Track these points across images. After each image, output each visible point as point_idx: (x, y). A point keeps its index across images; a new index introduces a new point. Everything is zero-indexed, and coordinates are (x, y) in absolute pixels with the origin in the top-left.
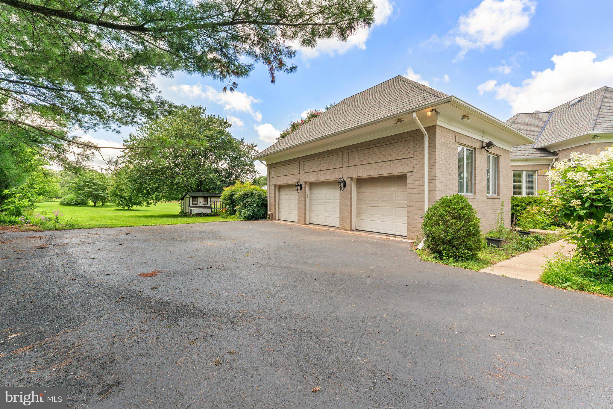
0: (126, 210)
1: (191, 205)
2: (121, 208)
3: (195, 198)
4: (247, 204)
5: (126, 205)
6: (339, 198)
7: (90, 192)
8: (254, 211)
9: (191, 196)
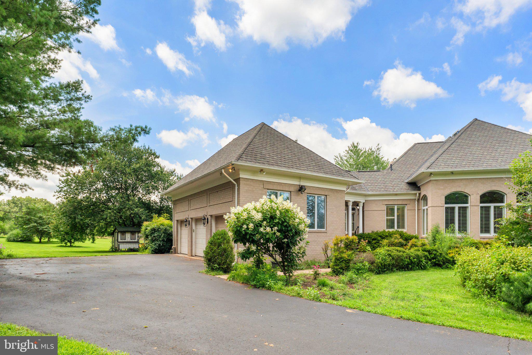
0: (68, 246)
1: (119, 240)
2: (63, 244)
3: (123, 233)
4: (154, 238)
5: (69, 241)
6: (205, 233)
7: (35, 226)
8: (160, 245)
9: (119, 232)
